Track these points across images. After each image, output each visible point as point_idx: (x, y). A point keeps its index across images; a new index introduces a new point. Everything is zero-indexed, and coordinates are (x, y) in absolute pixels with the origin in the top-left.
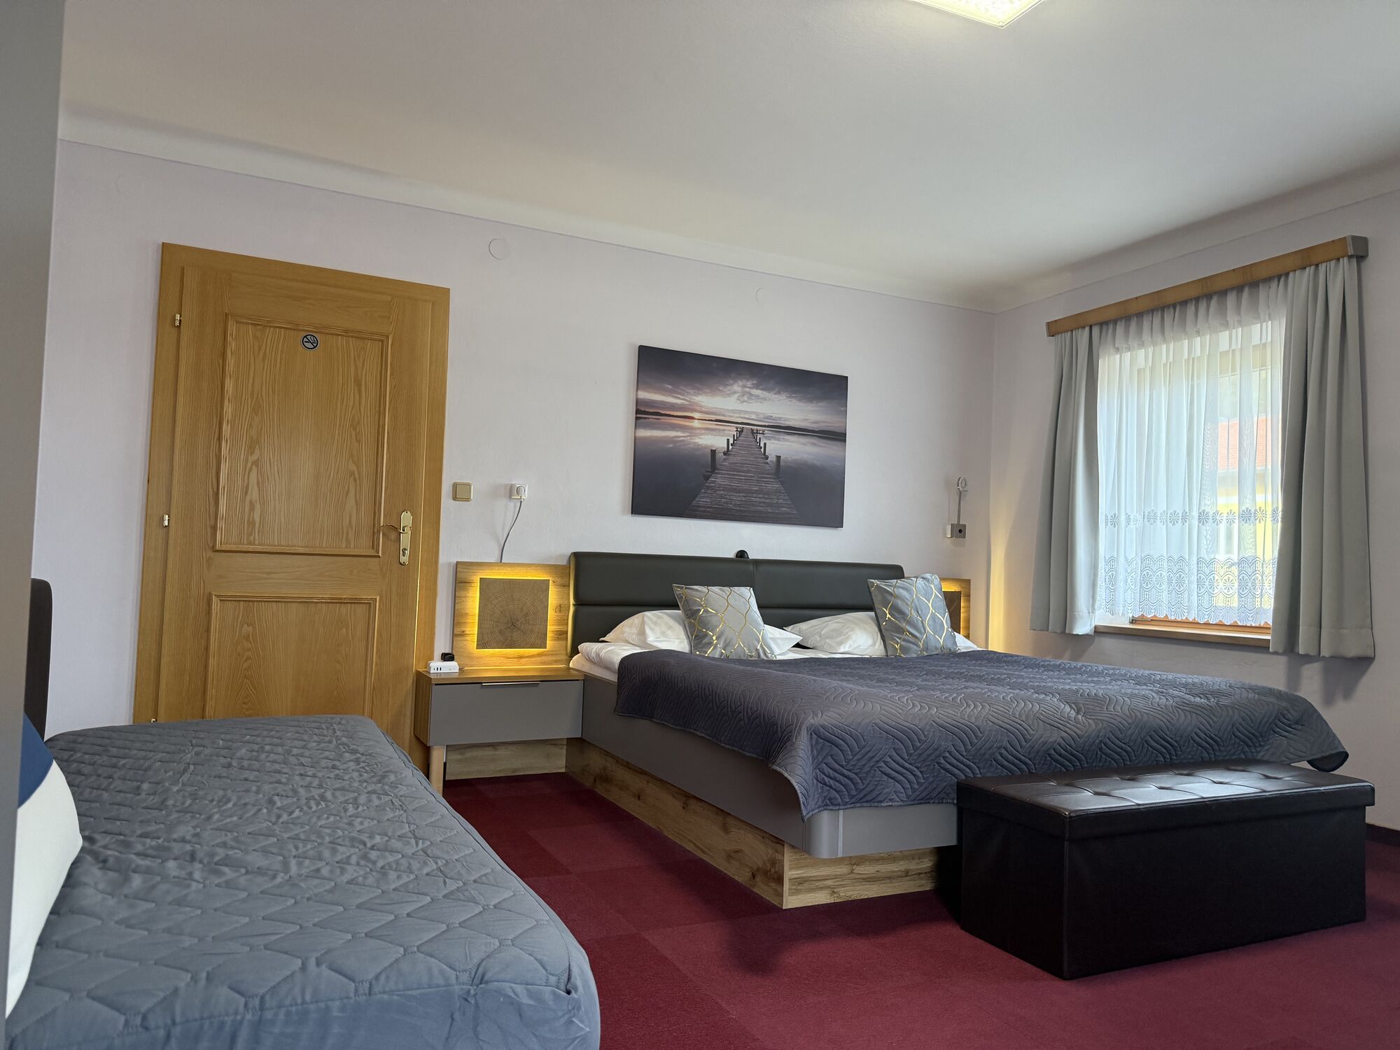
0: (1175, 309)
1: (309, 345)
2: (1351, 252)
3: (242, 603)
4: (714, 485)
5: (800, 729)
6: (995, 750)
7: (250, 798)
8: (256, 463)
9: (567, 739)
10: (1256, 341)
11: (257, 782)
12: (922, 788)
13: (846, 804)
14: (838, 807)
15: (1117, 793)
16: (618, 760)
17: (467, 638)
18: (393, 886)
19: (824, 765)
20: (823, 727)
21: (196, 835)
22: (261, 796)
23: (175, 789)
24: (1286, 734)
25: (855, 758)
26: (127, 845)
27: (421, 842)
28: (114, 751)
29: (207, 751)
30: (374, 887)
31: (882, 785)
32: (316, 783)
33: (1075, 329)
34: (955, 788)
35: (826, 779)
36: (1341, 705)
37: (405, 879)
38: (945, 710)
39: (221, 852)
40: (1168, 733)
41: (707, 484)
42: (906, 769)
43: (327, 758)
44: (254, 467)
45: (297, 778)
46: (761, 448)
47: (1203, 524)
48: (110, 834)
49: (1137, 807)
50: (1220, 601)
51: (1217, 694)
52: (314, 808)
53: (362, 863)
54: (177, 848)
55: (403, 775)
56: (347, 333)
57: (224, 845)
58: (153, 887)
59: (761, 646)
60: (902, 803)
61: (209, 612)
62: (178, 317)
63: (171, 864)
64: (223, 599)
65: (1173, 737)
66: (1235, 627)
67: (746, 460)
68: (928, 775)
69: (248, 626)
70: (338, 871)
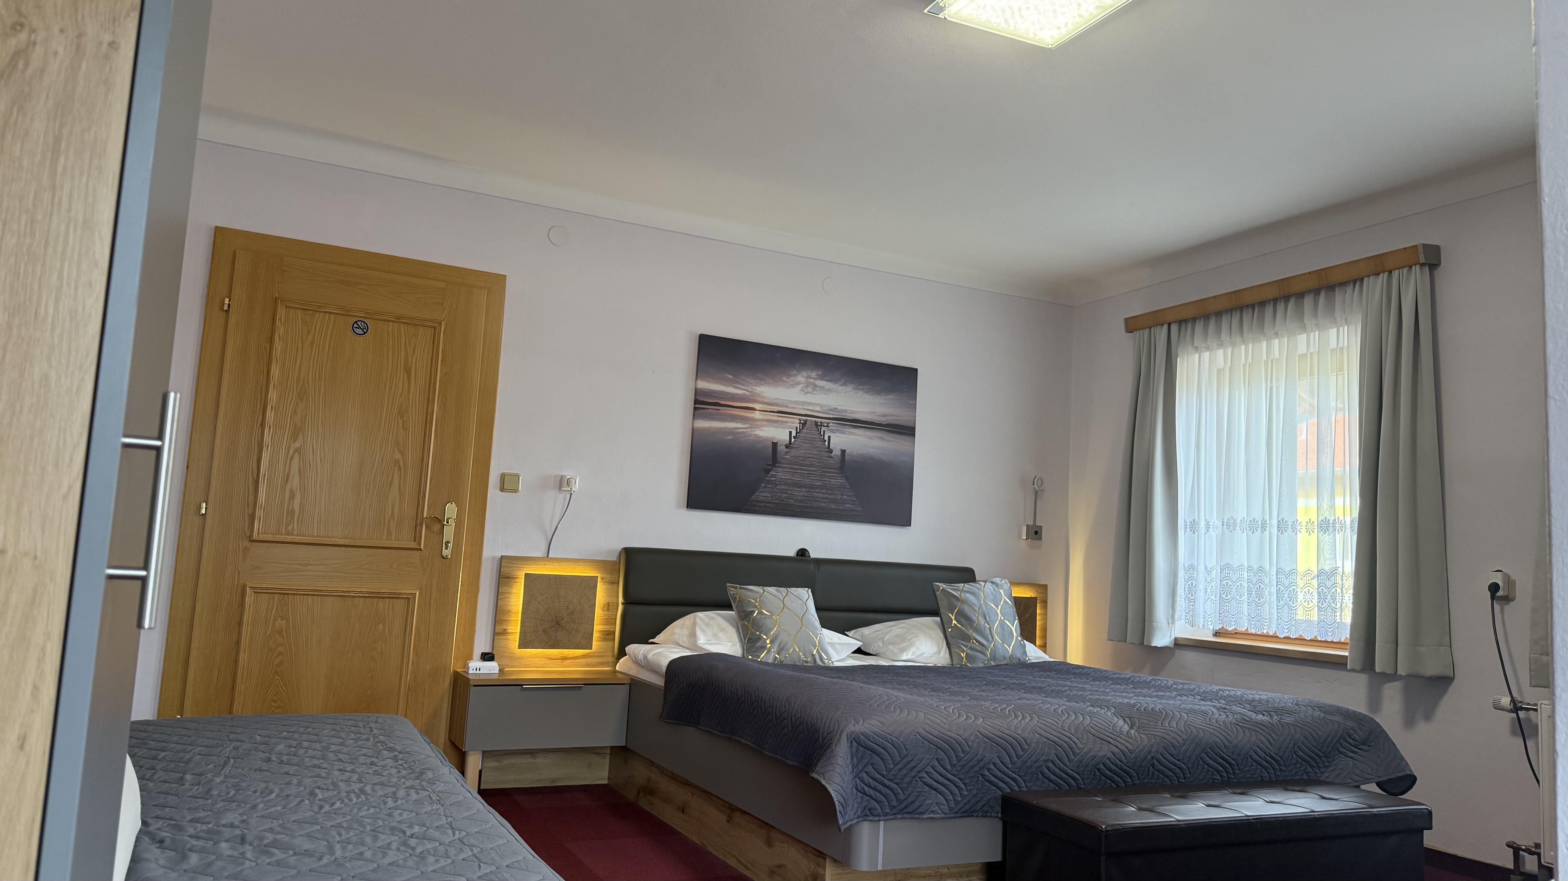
0: (1253, 309)
1: (359, 331)
2: (1422, 261)
3: (277, 595)
4: (774, 479)
5: (840, 736)
6: (1042, 763)
7: (292, 790)
8: (298, 451)
9: (613, 748)
10: (1333, 344)
11: (298, 775)
12: (965, 801)
13: (886, 815)
14: (877, 818)
15: (1161, 809)
16: (662, 771)
17: (508, 637)
18: (432, 868)
19: (864, 774)
20: (864, 735)
21: (243, 821)
22: (302, 788)
23: (218, 780)
24: (1352, 755)
25: (897, 768)
26: (179, 828)
27: (457, 832)
28: (152, 744)
29: (246, 746)
30: (413, 869)
31: (924, 796)
32: (355, 777)
33: (1154, 326)
34: (1000, 801)
35: (866, 788)
36: (1422, 728)
37: (442, 862)
38: (991, 721)
39: (270, 837)
40: (1225, 750)
41: (767, 478)
42: (949, 780)
43: (364, 755)
44: (296, 453)
45: (337, 773)
46: (825, 441)
47: (1282, 533)
48: (162, 819)
49: (1178, 823)
50: (1300, 615)
51: (1280, 711)
52: (355, 800)
53: (402, 848)
54: (227, 832)
55: (440, 773)
56: (398, 319)
57: (271, 830)
58: (210, 864)
59: (818, 651)
60: (943, 816)
61: (242, 605)
62: (227, 301)
63: (224, 845)
64: (257, 591)
65: (1230, 754)
66: (1314, 641)
67: (809, 453)
68: (972, 787)
69: (282, 620)
70: (380, 855)
